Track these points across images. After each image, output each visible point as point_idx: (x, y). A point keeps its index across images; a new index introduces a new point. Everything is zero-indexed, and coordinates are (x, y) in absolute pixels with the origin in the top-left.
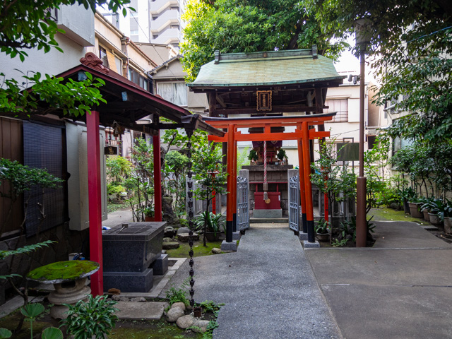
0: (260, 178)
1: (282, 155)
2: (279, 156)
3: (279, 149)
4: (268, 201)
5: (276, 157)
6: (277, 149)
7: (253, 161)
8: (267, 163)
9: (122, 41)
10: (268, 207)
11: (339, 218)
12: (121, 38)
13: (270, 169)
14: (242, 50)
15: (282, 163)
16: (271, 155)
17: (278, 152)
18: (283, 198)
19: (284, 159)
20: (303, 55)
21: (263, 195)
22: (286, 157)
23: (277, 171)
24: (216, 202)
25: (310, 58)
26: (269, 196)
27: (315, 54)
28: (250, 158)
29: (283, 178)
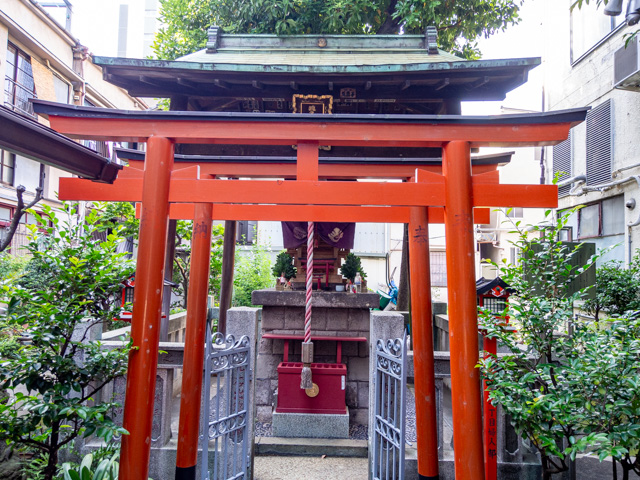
0: (297, 324)
1: (353, 268)
2: (345, 270)
3: (346, 254)
4: (313, 391)
5: (339, 271)
6: (341, 254)
7: (282, 279)
8: (314, 287)
9: (74, 53)
10: (312, 405)
11: (519, 469)
12: (72, 47)
13: (322, 302)
14: (270, 29)
15: (353, 289)
16: (323, 268)
17: (343, 262)
18: (353, 377)
19: (357, 279)
20: (406, 47)
21: (299, 373)
22: (363, 275)
23: (340, 309)
24: (156, 405)
25: (422, 52)
26: (316, 376)
27: (433, 45)
28: (278, 272)
29: (354, 326)
